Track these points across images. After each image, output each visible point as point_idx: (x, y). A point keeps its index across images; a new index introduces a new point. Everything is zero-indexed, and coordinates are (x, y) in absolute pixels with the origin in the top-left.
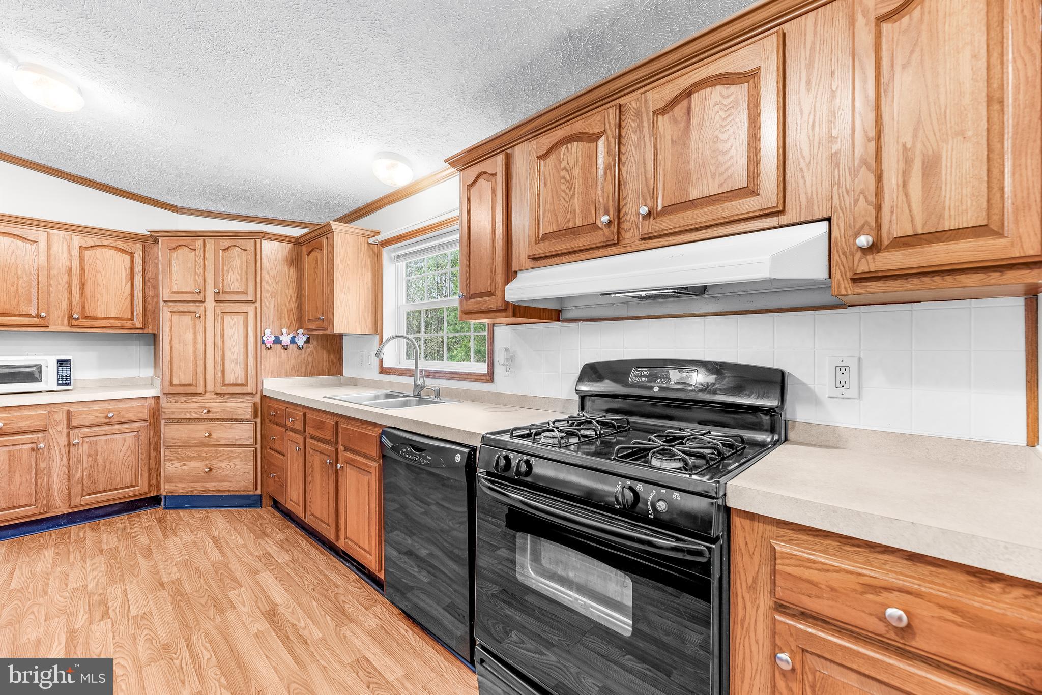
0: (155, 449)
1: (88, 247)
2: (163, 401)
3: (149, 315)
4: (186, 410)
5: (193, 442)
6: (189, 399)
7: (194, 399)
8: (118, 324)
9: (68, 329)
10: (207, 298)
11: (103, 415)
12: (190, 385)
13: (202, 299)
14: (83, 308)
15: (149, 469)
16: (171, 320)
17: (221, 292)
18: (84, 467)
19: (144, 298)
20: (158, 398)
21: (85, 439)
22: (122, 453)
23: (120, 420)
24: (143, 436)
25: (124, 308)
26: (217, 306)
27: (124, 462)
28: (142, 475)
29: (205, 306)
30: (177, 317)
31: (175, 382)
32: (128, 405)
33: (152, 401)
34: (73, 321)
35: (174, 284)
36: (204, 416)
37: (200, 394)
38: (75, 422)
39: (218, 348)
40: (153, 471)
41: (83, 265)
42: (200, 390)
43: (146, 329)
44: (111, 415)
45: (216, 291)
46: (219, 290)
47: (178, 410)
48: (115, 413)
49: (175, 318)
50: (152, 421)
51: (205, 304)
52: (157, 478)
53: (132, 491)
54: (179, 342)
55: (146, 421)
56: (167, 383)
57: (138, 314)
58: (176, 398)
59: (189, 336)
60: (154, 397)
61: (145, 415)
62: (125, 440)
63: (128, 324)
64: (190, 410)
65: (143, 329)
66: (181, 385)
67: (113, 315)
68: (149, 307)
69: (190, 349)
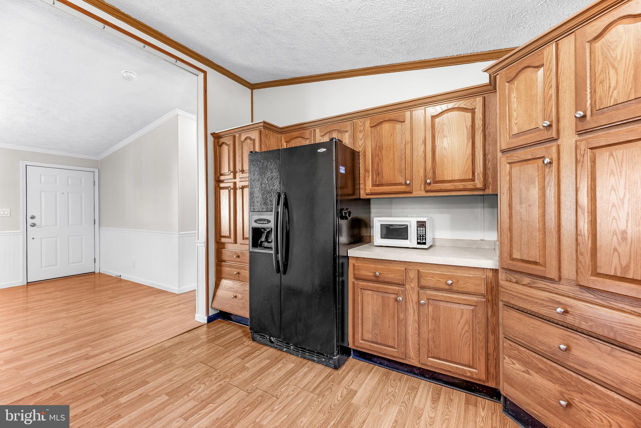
0: (493, 332)
1: (437, 115)
2: (502, 276)
3: (490, 173)
4: (530, 299)
5: (540, 348)
6: (534, 283)
7: (541, 284)
8: (460, 185)
9: (423, 194)
10: (561, 132)
11: (444, 280)
12: (535, 263)
13: (554, 135)
14: (434, 173)
15: (487, 355)
16: (510, 174)
17: (589, 113)
18: (430, 328)
19: (485, 155)
20: (495, 271)
21: (430, 301)
22: (460, 326)
23: (459, 289)
24: (481, 313)
25: (466, 170)
26: (581, 141)
27: (462, 336)
28: (479, 358)
29: (558, 146)
30: (518, 168)
31: (516, 255)
32: (466, 274)
33: (490, 274)
34: (427, 186)
35: (513, 124)
36: (558, 317)
37: (552, 280)
38: (423, 283)
39: (583, 210)
40: (491, 358)
41: (434, 133)
42: (553, 274)
43: (487, 190)
44: (450, 282)
45: (580, 113)
46: (585, 112)
47: (519, 295)
48: (454, 281)
49: (516, 169)
50: (490, 298)
51: (559, 142)
52: (495, 368)
53: (469, 371)
54: (521, 203)
55: (483, 295)
56: (506, 255)
57: (478, 174)
58: (518, 276)
59: (535, 192)
60: (493, 269)
61: (482, 289)
62: (463, 313)
63: (469, 185)
64: (536, 300)
65: (484, 189)
66: (523, 261)
67: (457, 177)
68: (489, 165)
69: (536, 212)
